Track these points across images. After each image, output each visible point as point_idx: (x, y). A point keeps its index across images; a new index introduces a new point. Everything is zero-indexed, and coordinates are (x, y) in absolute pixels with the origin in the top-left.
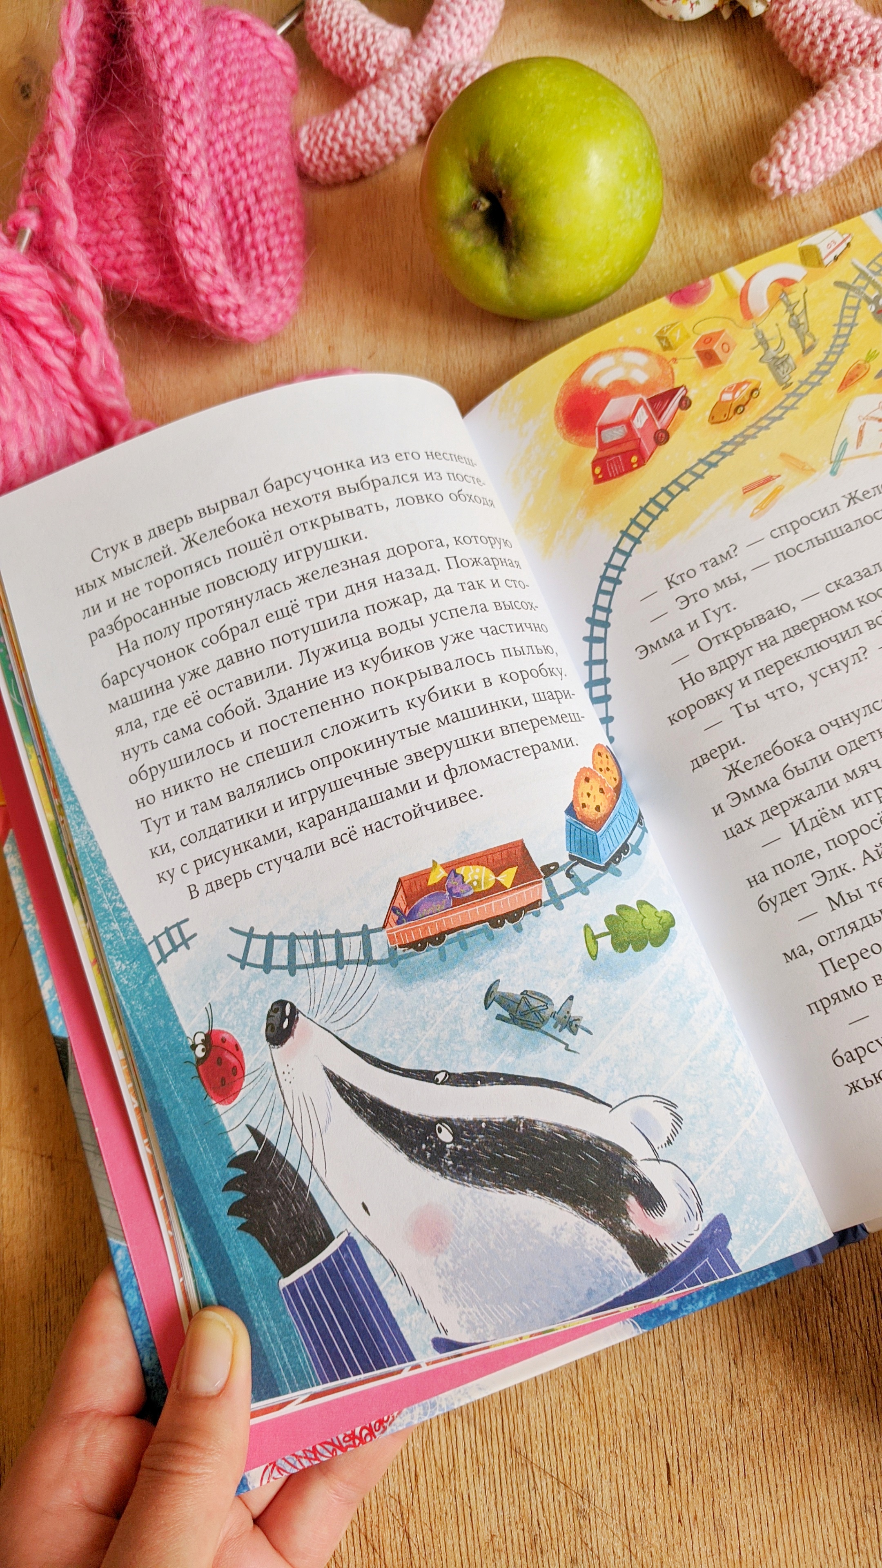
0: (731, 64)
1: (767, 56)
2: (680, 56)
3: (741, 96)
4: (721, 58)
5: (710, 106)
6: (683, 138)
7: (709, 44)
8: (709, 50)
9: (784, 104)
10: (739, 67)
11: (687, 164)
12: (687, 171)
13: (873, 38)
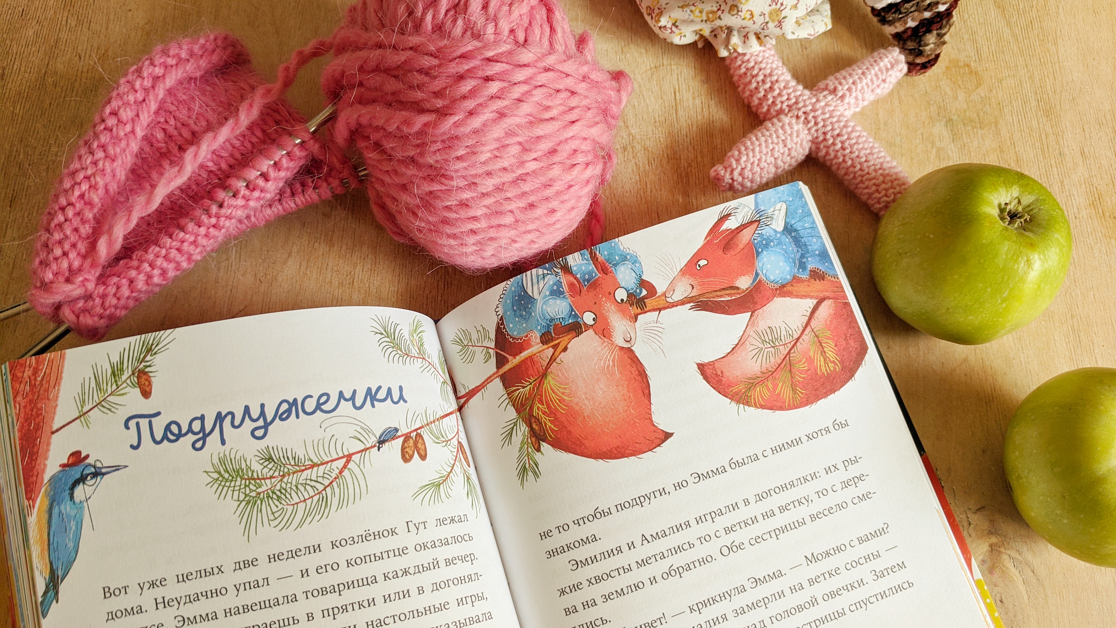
0: (698, 78)
1: (723, 80)
2: (665, 62)
3: (702, 103)
4: (692, 73)
5: (680, 103)
6: (659, 121)
7: (685, 60)
8: (684, 64)
9: (729, 117)
10: (703, 82)
11: (660, 141)
13: (797, 99)
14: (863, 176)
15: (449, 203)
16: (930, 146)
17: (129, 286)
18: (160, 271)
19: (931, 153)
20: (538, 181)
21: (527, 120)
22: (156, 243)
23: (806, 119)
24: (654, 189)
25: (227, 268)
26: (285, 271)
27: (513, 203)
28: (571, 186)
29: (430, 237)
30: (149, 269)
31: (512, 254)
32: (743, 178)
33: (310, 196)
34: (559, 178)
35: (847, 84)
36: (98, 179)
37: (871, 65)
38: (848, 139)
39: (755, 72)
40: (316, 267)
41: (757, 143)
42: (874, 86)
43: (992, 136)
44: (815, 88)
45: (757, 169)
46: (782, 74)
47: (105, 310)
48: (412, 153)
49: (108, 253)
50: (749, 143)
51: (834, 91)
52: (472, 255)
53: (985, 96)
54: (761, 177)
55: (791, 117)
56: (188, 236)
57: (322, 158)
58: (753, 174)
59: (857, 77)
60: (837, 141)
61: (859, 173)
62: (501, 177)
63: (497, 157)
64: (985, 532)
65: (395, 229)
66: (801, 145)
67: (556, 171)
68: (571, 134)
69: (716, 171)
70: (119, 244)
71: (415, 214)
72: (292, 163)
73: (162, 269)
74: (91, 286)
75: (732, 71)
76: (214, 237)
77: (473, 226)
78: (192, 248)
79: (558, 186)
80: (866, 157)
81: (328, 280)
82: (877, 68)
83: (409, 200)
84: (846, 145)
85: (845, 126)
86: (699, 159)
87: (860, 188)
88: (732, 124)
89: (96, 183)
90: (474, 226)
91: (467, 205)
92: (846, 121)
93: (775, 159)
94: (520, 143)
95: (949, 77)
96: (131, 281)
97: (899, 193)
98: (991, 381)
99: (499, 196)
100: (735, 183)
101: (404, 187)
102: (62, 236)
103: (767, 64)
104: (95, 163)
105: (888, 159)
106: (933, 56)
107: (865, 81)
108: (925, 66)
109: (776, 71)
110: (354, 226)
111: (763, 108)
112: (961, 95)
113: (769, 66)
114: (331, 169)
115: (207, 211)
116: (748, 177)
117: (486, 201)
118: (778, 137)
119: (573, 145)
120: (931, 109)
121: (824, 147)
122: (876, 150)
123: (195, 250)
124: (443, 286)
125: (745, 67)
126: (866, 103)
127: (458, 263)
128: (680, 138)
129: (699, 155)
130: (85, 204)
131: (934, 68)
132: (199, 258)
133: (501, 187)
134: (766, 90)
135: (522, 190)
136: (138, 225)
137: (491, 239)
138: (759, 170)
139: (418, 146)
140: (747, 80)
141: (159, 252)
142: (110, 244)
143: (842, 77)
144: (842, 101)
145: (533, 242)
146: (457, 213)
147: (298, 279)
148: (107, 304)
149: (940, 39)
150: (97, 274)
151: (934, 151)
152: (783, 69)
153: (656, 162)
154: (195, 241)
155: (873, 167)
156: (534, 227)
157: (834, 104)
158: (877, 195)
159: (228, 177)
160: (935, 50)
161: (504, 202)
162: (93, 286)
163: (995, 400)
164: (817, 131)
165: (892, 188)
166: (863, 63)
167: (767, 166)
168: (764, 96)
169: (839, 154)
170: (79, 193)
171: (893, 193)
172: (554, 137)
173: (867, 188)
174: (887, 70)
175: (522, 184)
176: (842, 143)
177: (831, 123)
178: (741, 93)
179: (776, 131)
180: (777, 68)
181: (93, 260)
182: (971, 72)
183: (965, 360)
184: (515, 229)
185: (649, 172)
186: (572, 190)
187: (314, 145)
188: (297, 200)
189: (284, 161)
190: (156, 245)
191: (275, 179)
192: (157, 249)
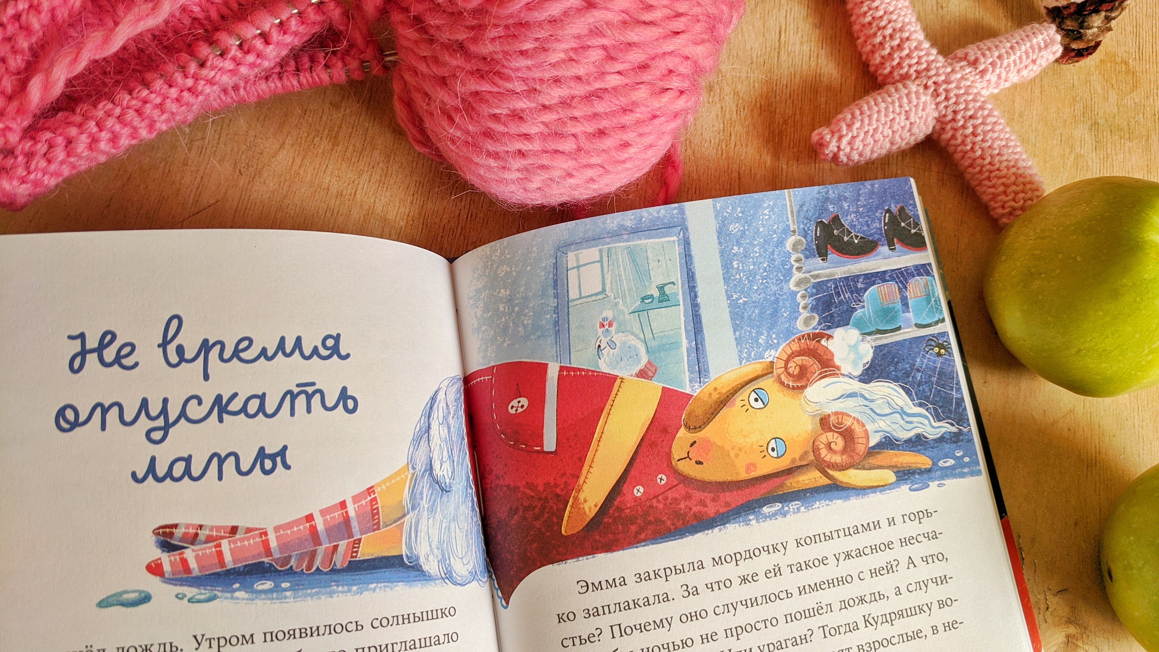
0: (810, 20)
1: (838, 28)
3: (810, 50)
4: (804, 12)
5: (785, 47)
6: (757, 63)
9: (840, 73)
10: (815, 25)
11: (754, 87)
12: (752, 93)
13: (928, 65)
14: (991, 172)
15: (497, 111)
16: (1068, 150)
17: (66, 147)
18: (109, 135)
19: (1068, 159)
20: (617, 102)
21: (621, 18)
22: (110, 98)
23: (935, 90)
24: (738, 143)
25: (200, 150)
26: (274, 166)
27: (578, 124)
28: (655, 117)
29: (464, 151)
30: (95, 129)
31: (563, 191)
32: (852, 149)
33: (318, 76)
34: (645, 102)
35: (991, 57)
37: (1022, 39)
38: (983, 123)
39: (883, 23)
40: (312, 168)
41: (876, 109)
42: (1021, 66)
43: (1140, 151)
44: (950, 56)
45: (870, 140)
46: (915, 32)
47: (29, 173)
48: (461, 36)
49: (42, 99)
50: (865, 107)
51: (975, 63)
52: (514, 183)
53: (1140, 102)
54: (872, 151)
55: (918, 85)
56: (153, 96)
57: (341, 28)
58: (864, 145)
59: (1004, 50)
60: (969, 125)
61: (988, 167)
62: (571, 88)
63: (573, 60)
64: (1064, 620)
65: (418, 136)
66: (926, 120)
67: (641, 94)
68: (671, 48)
69: (820, 134)
70: (58, 89)
71: (451, 119)
72: (302, 27)
73: (113, 132)
74: (13, 138)
75: (853, 18)
76: (187, 104)
77: (523, 146)
78: (156, 113)
79: (639, 114)
80: (1000, 149)
81: (325, 185)
82: (1028, 44)
83: (447, 99)
84: (979, 130)
85: (981, 108)
86: (798, 116)
87: (985, 186)
88: (841, 83)
90: (525, 146)
91: (521, 118)
92: (983, 102)
93: (893, 132)
94: (604, 48)
95: (1102, 72)
96: (69, 142)
97: (1029, 199)
98: (1097, 441)
99: (564, 113)
100: (841, 153)
101: (443, 82)
103: (899, 16)
105: (1024, 157)
106: (1093, 44)
107: (1013, 57)
108: (1081, 54)
109: (908, 27)
110: (367, 124)
111: (885, 69)
112: (1113, 97)
113: (901, 19)
114: (352, 45)
115: (183, 69)
116: (858, 149)
117: (546, 116)
118: (901, 106)
119: (670, 63)
120: (1076, 107)
121: (952, 128)
122: (1012, 144)
123: (160, 116)
124: (465, 217)
125: (871, 15)
126: (1007, 85)
127: (492, 191)
128: (778, 88)
129: (798, 112)
130: (21, 27)
131: (1090, 57)
132: (164, 127)
133: (568, 101)
134: (892, 48)
135: (595, 110)
136: (89, 70)
137: (543, 167)
138: (872, 142)
139: (472, 28)
140: (872, 31)
141: (111, 110)
142: (46, 87)
143: (986, 48)
144: (982, 77)
145: (592, 180)
146: (506, 126)
147: (288, 178)
148: (33, 166)
149: (1107, 24)
150: (26, 124)
151: (1073, 156)
152: (916, 26)
153: (746, 111)
154: (161, 104)
155: (1006, 163)
156: (599, 161)
157: (972, 79)
158: (1003, 197)
159: (217, 30)
160: (1098, 36)
161: (568, 122)
162: (17, 139)
163: (1098, 465)
164: (946, 107)
165: (1023, 192)
166: (1012, 36)
167: (882, 138)
168: (889, 54)
169: (968, 140)
170: (14, 11)
171: (1023, 198)
172: (649, 47)
173: (993, 186)
174: (1040, 49)
175: (596, 102)
176: (975, 127)
177: (965, 101)
178: (859, 47)
179: (899, 99)
180: (909, 23)
181: (21, 104)
182: (1128, 72)
183: (1071, 411)
184: (576, 159)
185: (735, 121)
186: (656, 122)
187: (334, 10)
188: (301, 77)
189: (293, 22)
190: (109, 100)
191: (278, 43)
192: (110, 106)
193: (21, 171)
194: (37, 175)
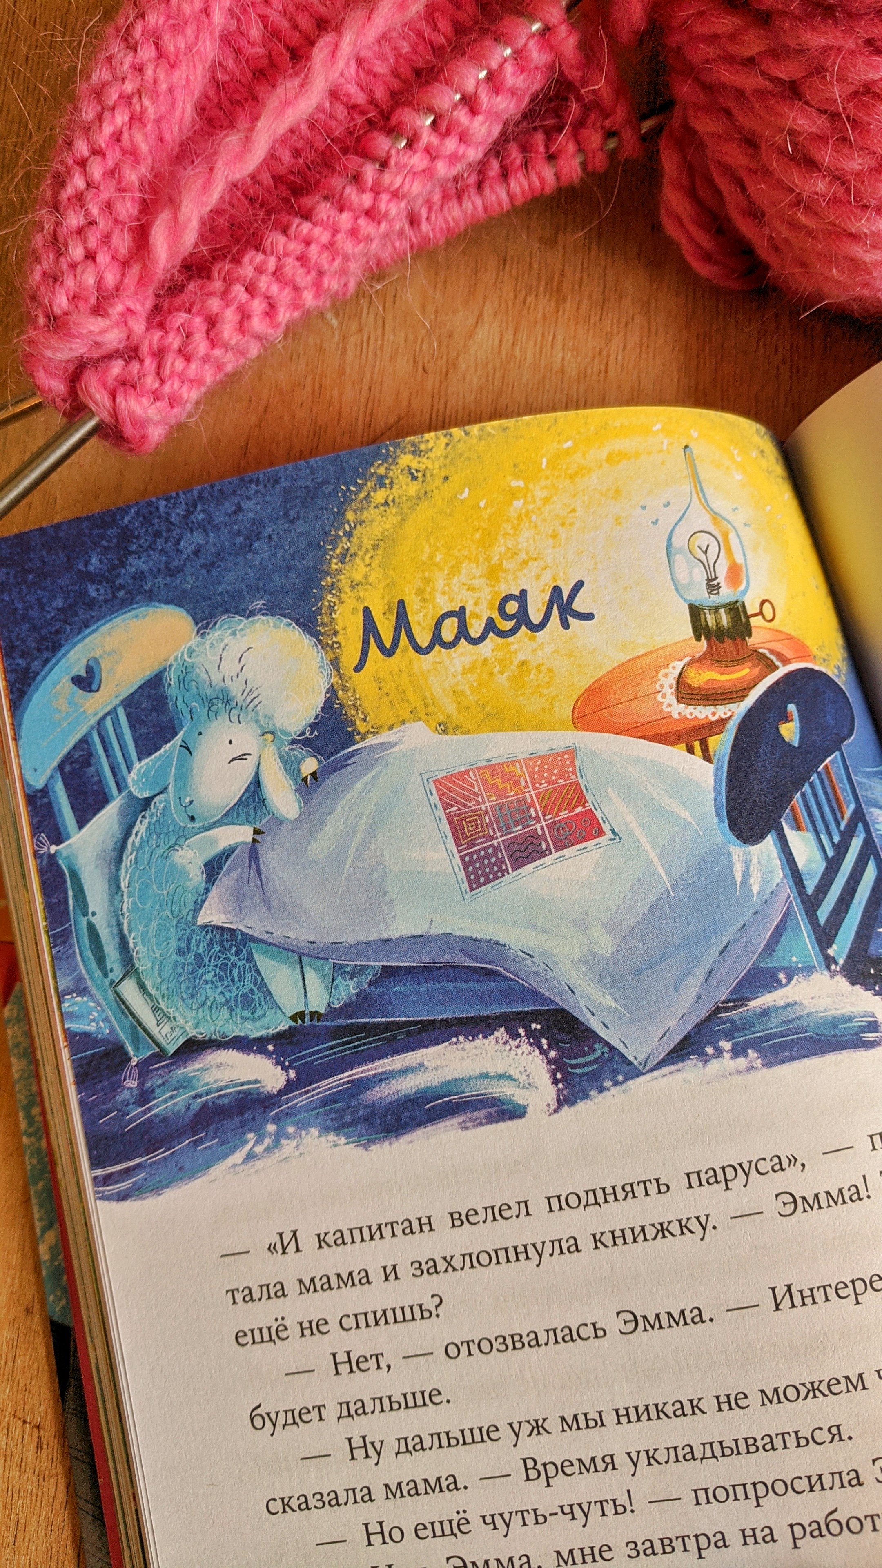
17: (208, 332)
22: (258, 247)
26: (473, 351)
30: (243, 296)
33: (539, 175)
36: (147, 102)
47: (162, 382)
49: (172, 256)
56: (317, 231)
57: (576, 76)
70: (191, 234)
72: (521, 80)
73: (268, 299)
74: (138, 326)
76: (366, 238)
78: (325, 257)
89: (143, 111)
96: (212, 322)
102: (82, 221)
104: (139, 69)
115: (356, 178)
123: (329, 264)
130: (124, 152)
132: (334, 285)
141: (264, 262)
142: (174, 235)
147: (498, 366)
148: (167, 371)
150: (149, 304)
154: (331, 242)
159: (392, 111)
162: (143, 328)
170: (112, 129)
181: (145, 267)
187: (566, 38)
188: (512, 184)
189: (509, 69)
190: (257, 250)
191: (489, 112)
192: (260, 257)
193: (151, 382)
194: (173, 384)
